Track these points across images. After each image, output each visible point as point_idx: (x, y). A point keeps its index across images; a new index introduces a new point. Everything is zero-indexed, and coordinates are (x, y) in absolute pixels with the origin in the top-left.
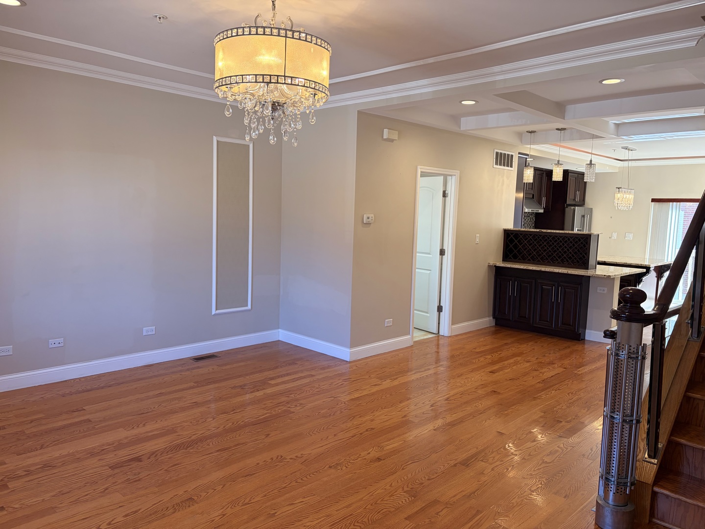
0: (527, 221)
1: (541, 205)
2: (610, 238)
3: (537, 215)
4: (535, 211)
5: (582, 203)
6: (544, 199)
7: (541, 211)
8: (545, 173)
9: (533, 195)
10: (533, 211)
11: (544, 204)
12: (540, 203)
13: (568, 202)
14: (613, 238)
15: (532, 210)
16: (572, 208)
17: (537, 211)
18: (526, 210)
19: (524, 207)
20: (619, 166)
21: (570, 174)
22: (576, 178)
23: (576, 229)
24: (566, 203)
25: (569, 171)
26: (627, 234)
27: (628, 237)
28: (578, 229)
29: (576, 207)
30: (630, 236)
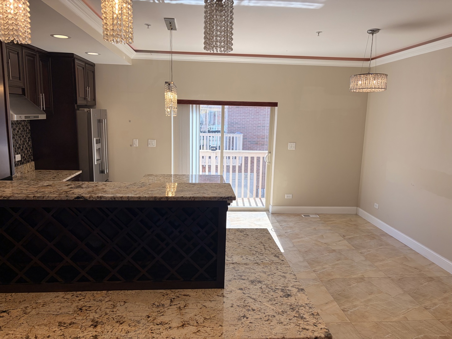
0: (18, 132)
1: (39, 105)
2: (131, 146)
3: (34, 123)
4: (32, 117)
5: (93, 104)
6: (42, 97)
7: (43, 117)
8: (38, 55)
9: (23, 90)
10: (29, 117)
11: (43, 105)
12: (36, 102)
13: (80, 101)
14: (134, 146)
15: (26, 117)
16: (86, 110)
17: (35, 117)
18: (15, 118)
19: (11, 112)
20: (132, 58)
21: (76, 61)
22: (83, 68)
23: (95, 139)
24: (76, 103)
25: (75, 56)
26: (149, 140)
27: (151, 144)
28: (96, 140)
29: (91, 109)
30: (153, 142)
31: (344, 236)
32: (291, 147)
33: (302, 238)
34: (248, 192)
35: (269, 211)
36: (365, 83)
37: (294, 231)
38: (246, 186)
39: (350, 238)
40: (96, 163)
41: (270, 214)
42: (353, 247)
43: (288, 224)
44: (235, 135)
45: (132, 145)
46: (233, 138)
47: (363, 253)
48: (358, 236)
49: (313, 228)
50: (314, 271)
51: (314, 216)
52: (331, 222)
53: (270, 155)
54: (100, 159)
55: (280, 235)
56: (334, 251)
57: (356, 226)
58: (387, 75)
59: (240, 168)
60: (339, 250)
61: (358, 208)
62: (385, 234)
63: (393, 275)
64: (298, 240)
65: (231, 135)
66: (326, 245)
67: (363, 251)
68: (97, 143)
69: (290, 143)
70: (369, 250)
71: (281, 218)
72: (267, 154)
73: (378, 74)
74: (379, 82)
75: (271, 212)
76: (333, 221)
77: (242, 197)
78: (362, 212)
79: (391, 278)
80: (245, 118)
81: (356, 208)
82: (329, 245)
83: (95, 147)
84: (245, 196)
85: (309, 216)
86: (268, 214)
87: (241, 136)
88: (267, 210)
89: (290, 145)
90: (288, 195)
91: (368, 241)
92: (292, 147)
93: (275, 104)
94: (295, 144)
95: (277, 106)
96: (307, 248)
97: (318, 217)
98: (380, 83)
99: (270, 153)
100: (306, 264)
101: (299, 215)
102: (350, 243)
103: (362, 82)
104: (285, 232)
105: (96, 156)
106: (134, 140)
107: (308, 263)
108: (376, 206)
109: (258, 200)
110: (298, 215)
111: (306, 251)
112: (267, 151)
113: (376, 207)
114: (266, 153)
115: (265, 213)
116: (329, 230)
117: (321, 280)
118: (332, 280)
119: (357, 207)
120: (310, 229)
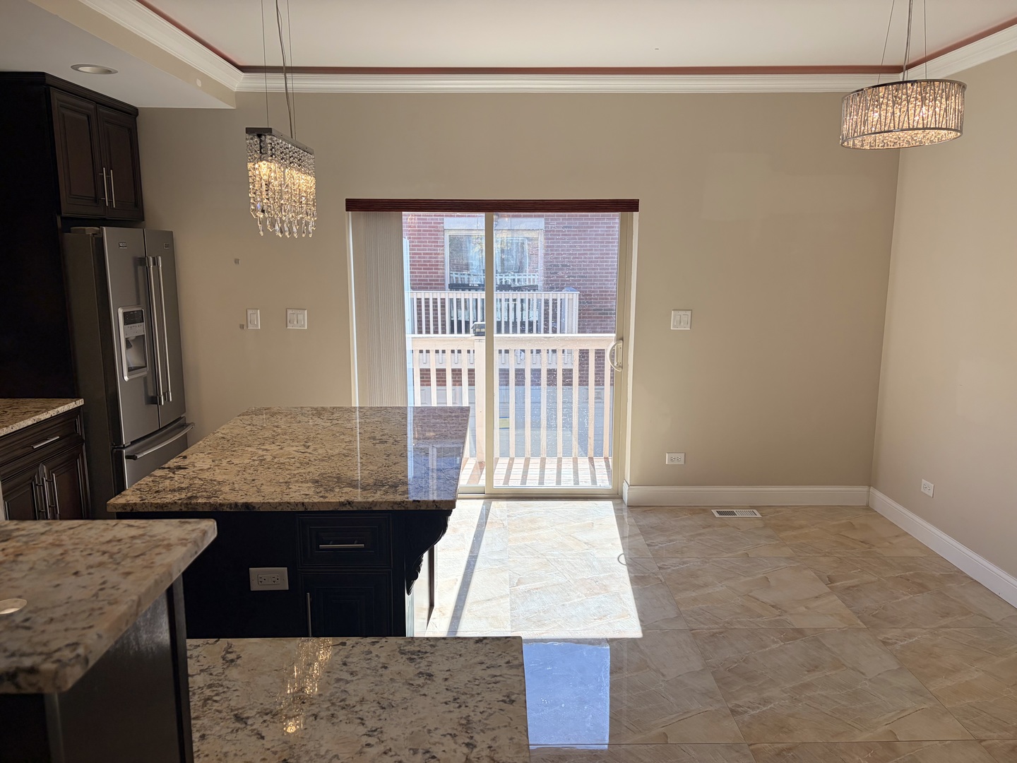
2: (242, 327)
5: (131, 215)
13: (68, 207)
14: (250, 327)
16: (90, 230)
20: (235, 90)
21: (56, 96)
22: (89, 117)
23: (120, 311)
24: (60, 213)
25: (48, 81)
26: (289, 312)
27: (295, 323)
28: (125, 314)
29: (104, 228)
30: (300, 317)
31: (831, 580)
32: (679, 322)
33: (706, 585)
34: (575, 443)
35: (621, 498)
36: (893, 113)
37: (684, 563)
38: (568, 425)
39: (848, 588)
40: (126, 378)
41: (625, 507)
42: (859, 622)
43: (671, 541)
44: (559, 296)
45: (245, 324)
46: (555, 301)
47: (892, 644)
48: (873, 579)
49: (740, 553)
50: (732, 711)
51: (746, 514)
52: (794, 533)
53: (620, 344)
54: (146, 367)
55: (643, 577)
56: (800, 632)
57: (867, 546)
58: (964, 87)
59: (568, 374)
60: (815, 629)
61: (872, 489)
62: (955, 575)
63: (990, 731)
64: (694, 594)
65: (551, 296)
66: (777, 612)
67: (891, 634)
68: (126, 323)
69: (676, 312)
70: (908, 630)
71: (653, 520)
72: (613, 343)
73: (934, 81)
74: (937, 110)
75: (626, 502)
76: (801, 527)
77: (560, 455)
78: (882, 502)
79: (984, 743)
80: (586, 254)
81: (865, 489)
82: (786, 612)
83: (122, 332)
84: (567, 452)
85: (733, 513)
86: (619, 507)
87: (575, 296)
88: (615, 496)
89: (675, 317)
90: (674, 456)
91: (906, 598)
92: (682, 324)
93: (631, 206)
94: (689, 313)
95: (637, 210)
96: (716, 623)
97: (759, 516)
98: (942, 112)
99: (622, 339)
100: (709, 682)
101: (704, 510)
102: (849, 607)
103: (883, 113)
104: (660, 568)
105: (125, 358)
106: (250, 312)
107: (717, 680)
108: (928, 487)
109: (600, 464)
110: (701, 510)
111: (714, 635)
112: (614, 335)
113: (926, 492)
114: (611, 341)
115: (609, 504)
116: (788, 558)
117: (752, 751)
118: (789, 749)
119: (870, 486)
120: (730, 555)
